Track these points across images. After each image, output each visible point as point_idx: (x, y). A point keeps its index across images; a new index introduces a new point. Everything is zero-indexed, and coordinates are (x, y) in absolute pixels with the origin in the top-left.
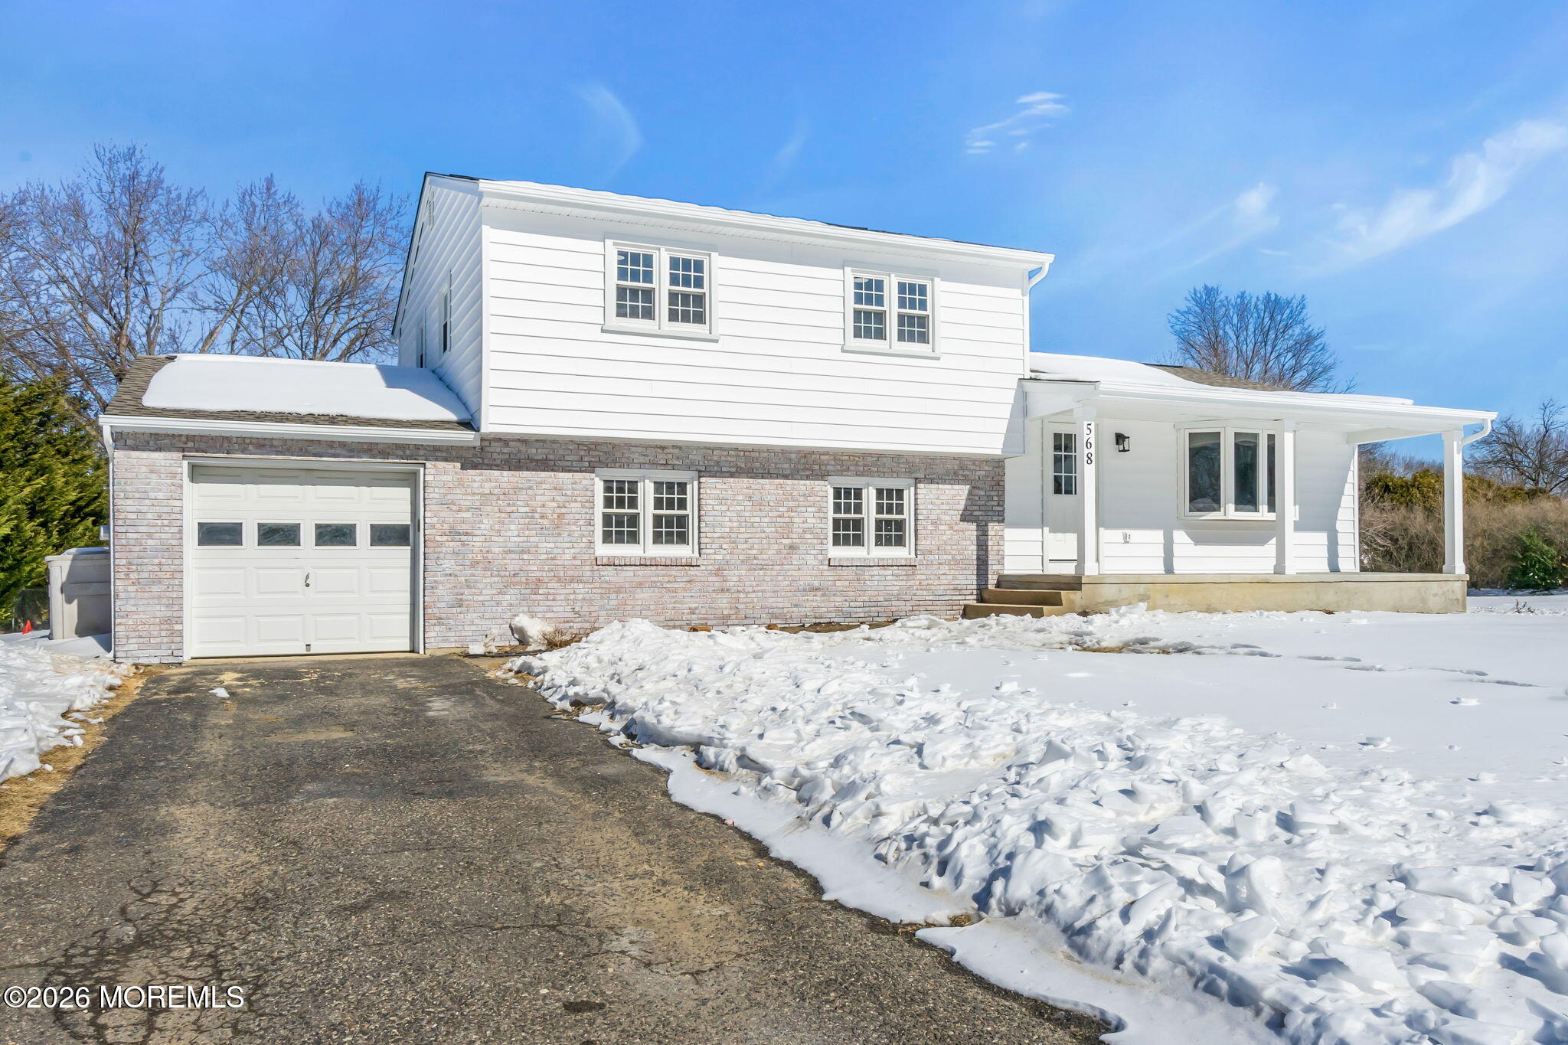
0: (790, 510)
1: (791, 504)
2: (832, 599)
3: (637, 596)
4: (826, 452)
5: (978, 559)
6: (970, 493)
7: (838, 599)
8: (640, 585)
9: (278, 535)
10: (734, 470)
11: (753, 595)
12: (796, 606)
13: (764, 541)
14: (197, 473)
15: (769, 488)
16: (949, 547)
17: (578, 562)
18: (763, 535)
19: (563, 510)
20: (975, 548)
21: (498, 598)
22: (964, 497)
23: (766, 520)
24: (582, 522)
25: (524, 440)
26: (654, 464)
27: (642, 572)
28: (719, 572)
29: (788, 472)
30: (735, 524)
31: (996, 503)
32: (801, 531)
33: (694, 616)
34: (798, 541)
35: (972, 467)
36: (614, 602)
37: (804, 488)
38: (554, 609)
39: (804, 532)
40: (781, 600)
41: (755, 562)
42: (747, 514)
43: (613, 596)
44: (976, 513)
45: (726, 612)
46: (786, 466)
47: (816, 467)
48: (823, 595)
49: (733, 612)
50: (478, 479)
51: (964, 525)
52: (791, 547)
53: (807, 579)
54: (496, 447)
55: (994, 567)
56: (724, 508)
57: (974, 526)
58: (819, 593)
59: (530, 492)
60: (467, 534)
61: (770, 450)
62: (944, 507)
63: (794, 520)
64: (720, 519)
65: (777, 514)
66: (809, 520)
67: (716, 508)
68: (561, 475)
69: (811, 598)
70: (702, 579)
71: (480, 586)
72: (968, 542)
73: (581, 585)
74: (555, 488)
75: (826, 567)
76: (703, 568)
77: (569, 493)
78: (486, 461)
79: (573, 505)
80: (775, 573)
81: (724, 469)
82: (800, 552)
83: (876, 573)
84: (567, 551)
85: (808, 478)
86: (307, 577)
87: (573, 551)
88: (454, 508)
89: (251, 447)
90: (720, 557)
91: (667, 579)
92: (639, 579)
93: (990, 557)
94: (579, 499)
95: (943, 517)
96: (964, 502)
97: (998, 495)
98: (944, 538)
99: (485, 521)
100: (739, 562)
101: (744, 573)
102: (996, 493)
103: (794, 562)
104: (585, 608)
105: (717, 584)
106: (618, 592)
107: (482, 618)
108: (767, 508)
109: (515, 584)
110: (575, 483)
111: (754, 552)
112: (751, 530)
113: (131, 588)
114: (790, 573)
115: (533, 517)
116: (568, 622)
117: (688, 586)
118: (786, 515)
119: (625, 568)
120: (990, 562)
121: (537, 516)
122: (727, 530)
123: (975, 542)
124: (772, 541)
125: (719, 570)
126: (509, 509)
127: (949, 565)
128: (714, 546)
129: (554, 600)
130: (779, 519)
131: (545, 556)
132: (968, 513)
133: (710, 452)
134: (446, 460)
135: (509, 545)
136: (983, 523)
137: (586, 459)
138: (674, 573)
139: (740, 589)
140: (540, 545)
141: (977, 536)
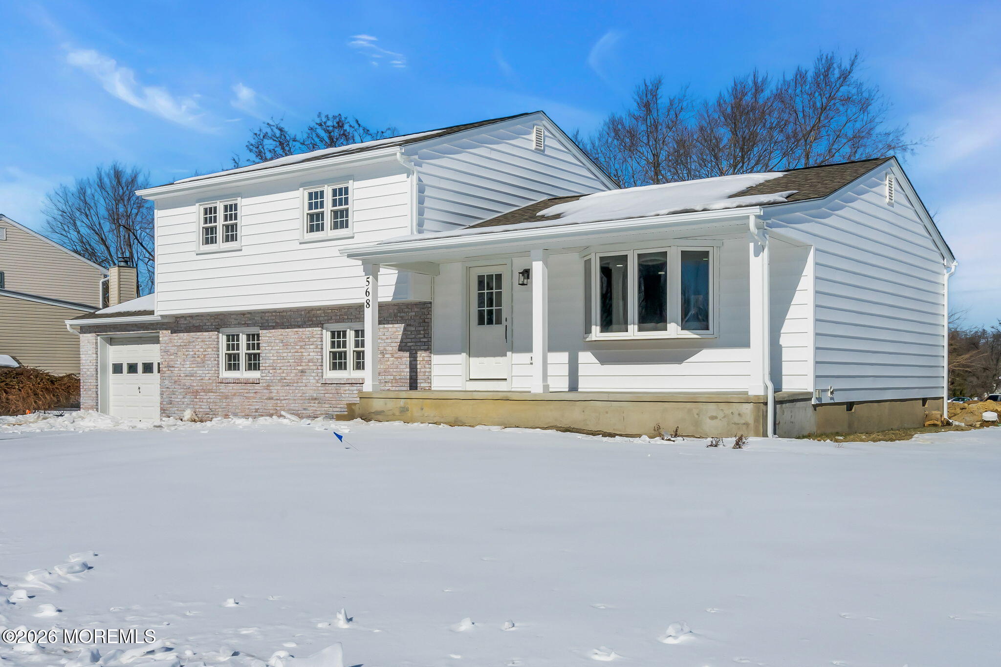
0: (301, 347)
1: (302, 344)
2: (323, 405)
3: (234, 401)
4: (319, 308)
5: (411, 378)
6: (405, 330)
7: (327, 406)
8: (235, 395)
9: (132, 368)
10: (274, 324)
11: (284, 402)
12: (305, 409)
13: (289, 368)
14: (112, 341)
15: (291, 334)
16: (391, 370)
17: (211, 381)
18: (289, 364)
19: (206, 353)
20: (408, 370)
21: (183, 400)
22: (401, 333)
23: (290, 354)
24: (212, 359)
25: (192, 316)
26: (239, 324)
27: (236, 386)
28: (268, 387)
29: (300, 323)
30: (275, 358)
31: (422, 336)
32: (307, 361)
33: (257, 413)
34: (305, 367)
35: (406, 310)
36: (224, 404)
37: (308, 333)
38: (203, 407)
39: (309, 362)
40: (297, 405)
41: (285, 381)
42: (281, 351)
43: (224, 401)
44: (409, 344)
45: (271, 412)
46: (299, 319)
47: (314, 319)
48: (319, 403)
49: (274, 412)
50: (176, 338)
51: (401, 354)
52: (302, 371)
53: (310, 393)
54: (182, 321)
55: (422, 385)
56: (270, 348)
57: (407, 354)
58: (317, 402)
59: (194, 344)
60: (173, 367)
61: (291, 310)
62: (389, 341)
63: (305, 354)
64: (268, 355)
65: (295, 350)
66: (311, 354)
67: (267, 348)
68: (205, 333)
69: (312, 405)
70: (261, 391)
71: (177, 393)
72: (404, 366)
73: (212, 394)
74: (202, 341)
75: (320, 385)
76: (261, 385)
77: (207, 343)
78: (179, 329)
79: (209, 350)
80: (294, 388)
81: (270, 324)
82: (306, 374)
83: (347, 388)
84: (207, 375)
85: (310, 326)
86: (139, 388)
87: (209, 375)
88: (169, 353)
89: (112, 329)
90: (268, 378)
91: (246, 391)
92: (235, 391)
93: (419, 377)
94: (211, 346)
95: (387, 348)
96: (400, 337)
97: (424, 330)
98: (389, 363)
99: (179, 360)
100: (277, 381)
101: (279, 388)
102: (422, 328)
103: (303, 381)
104: (214, 407)
105: (267, 395)
106: (226, 398)
107: (178, 410)
108: (290, 347)
109: (189, 393)
110: (209, 338)
111: (284, 375)
112: (283, 361)
113: (84, 393)
114: (301, 388)
115: (195, 357)
116: (206, 414)
117: (255, 395)
118: (300, 351)
119: (229, 384)
120: (418, 381)
121: (196, 356)
122: (272, 361)
123: (408, 366)
124: (293, 368)
125: (268, 386)
126: (187, 353)
127: (392, 383)
128: (266, 371)
129: (202, 402)
130: (296, 354)
131: (199, 378)
132: (404, 344)
133: (264, 314)
134: (166, 330)
135: (187, 372)
136: (414, 352)
137: (214, 324)
138: (248, 388)
139: (278, 398)
140: (197, 372)
141: (410, 361)
